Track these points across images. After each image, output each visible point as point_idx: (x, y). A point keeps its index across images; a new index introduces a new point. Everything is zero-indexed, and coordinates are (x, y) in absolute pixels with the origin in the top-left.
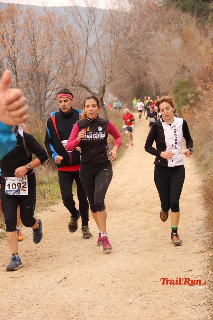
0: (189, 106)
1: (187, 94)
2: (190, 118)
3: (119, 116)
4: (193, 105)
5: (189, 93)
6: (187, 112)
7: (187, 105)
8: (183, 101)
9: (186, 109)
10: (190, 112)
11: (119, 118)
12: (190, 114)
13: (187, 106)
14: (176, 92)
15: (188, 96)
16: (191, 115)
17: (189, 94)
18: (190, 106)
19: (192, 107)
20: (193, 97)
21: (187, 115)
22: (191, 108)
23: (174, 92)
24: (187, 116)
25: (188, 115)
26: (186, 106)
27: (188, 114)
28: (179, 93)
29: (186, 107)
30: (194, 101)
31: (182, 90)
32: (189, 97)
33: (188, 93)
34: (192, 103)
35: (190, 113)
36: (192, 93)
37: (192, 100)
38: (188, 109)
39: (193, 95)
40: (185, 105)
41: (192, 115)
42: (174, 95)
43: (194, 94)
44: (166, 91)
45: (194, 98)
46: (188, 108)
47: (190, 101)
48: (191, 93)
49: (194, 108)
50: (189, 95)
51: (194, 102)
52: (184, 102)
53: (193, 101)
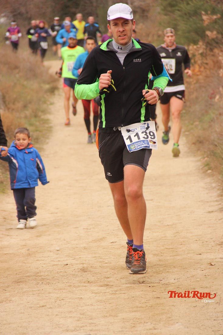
0: (204, 47)
1: (201, 15)
2: (207, 77)
3: (16, 67)
4: (215, 44)
5: (206, 11)
6: (199, 62)
7: (201, 43)
8: (189, 32)
9: (197, 53)
10: (205, 61)
11: (17, 71)
12: (205, 68)
13: (199, 46)
14: (169, 9)
15: (202, 20)
16: (208, 72)
17: (207, 14)
18: (207, 46)
19: (211, 50)
20: (215, 22)
21: (200, 71)
22: (208, 52)
23: (165, 9)
24: (198, 73)
25: (202, 69)
26: (195, 47)
27: (200, 67)
28: (179, 10)
29: (197, 50)
30: (218, 33)
31: (188, 4)
32: (206, 23)
33: (203, 12)
34: (213, 39)
35: (207, 64)
36: (214, 12)
37: (212, 32)
38: (202, 54)
39: (215, 17)
40: (195, 42)
41: (210, 69)
42: (166, 15)
43: (219, 16)
44: (143, 3)
45: (217, 27)
46: (201, 51)
47: (208, 33)
48: (209, 12)
49: (216, 51)
50: (205, 17)
51: (217, 38)
52: (193, 35)
53: (215, 32)
